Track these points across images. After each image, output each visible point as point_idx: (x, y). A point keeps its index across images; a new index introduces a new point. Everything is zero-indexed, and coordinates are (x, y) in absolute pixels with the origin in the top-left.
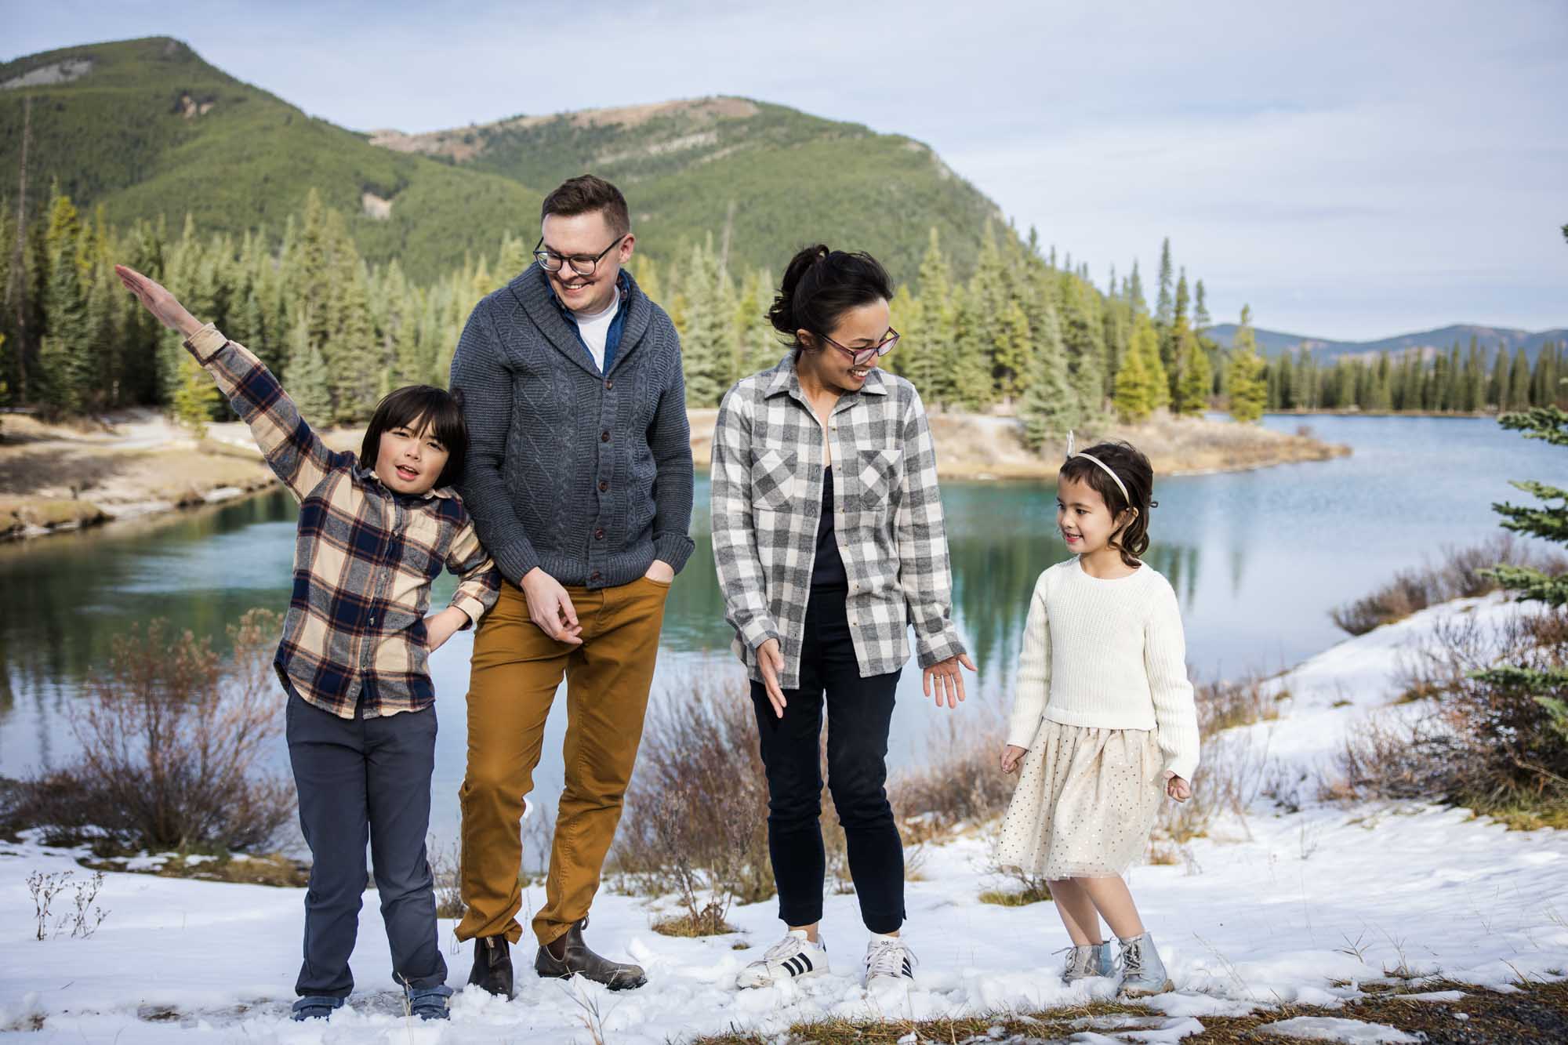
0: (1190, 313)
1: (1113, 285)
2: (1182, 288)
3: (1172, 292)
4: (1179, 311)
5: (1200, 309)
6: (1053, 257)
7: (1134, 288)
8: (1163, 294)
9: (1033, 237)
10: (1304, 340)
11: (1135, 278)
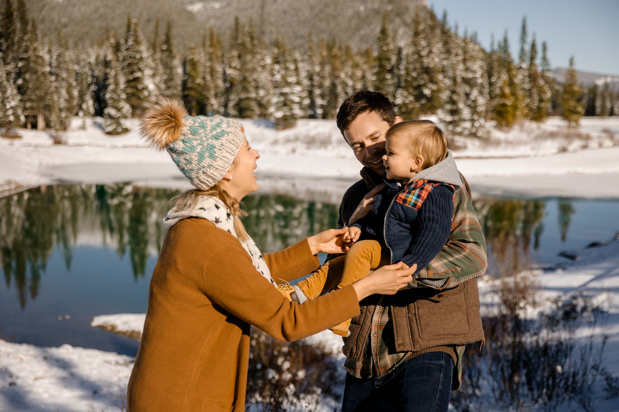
0: (538, 61)
1: (492, 44)
2: (533, 46)
3: (528, 48)
4: (532, 58)
5: (544, 58)
6: (457, 27)
7: (505, 46)
8: (522, 50)
9: (445, 16)
10: (605, 76)
11: (506, 40)
